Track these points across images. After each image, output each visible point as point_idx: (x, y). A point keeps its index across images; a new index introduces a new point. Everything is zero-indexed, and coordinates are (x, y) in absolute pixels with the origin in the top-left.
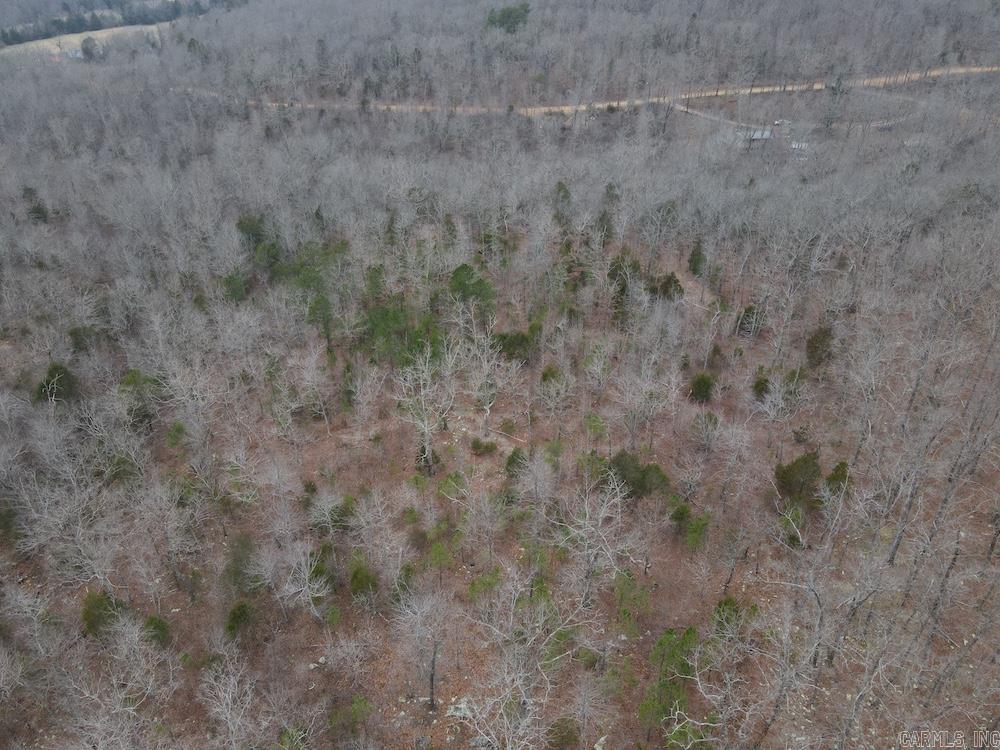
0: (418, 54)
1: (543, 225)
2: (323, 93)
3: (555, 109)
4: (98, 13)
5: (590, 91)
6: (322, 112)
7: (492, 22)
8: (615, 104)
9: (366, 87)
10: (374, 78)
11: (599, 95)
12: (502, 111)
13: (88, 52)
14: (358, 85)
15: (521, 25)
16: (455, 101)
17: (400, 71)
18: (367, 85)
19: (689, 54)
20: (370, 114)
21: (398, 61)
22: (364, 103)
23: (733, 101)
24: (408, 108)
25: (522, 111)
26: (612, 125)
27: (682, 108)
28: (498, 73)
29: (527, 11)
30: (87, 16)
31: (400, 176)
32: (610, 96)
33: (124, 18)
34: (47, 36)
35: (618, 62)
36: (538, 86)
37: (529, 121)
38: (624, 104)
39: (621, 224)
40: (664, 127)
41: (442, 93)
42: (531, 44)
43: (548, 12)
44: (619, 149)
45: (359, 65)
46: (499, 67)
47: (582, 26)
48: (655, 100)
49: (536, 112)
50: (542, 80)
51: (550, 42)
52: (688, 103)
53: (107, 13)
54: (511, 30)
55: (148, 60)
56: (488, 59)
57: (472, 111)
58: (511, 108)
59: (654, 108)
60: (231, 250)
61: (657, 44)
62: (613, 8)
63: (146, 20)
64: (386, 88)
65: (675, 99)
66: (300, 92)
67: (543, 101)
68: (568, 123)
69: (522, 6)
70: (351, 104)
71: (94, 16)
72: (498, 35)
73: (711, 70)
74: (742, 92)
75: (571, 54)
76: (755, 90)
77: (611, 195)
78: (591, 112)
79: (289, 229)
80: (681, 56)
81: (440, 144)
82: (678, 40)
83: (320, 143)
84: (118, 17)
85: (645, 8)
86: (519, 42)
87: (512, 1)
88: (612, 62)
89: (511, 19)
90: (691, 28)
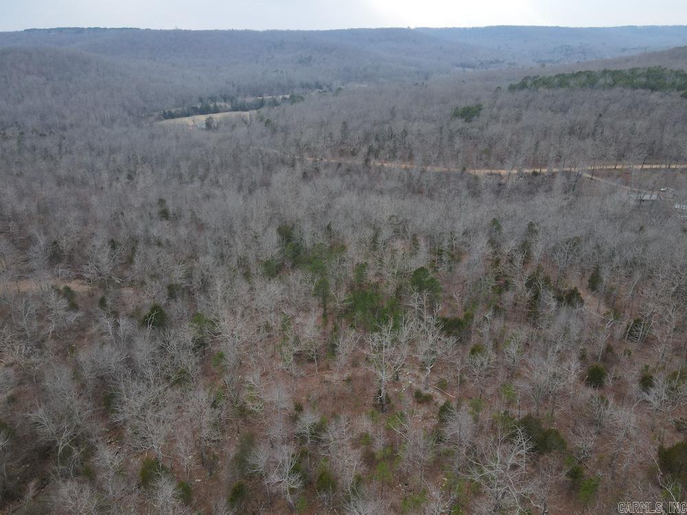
0: (405, 133)
1: (480, 246)
2: (342, 153)
3: (494, 171)
4: (218, 104)
5: (521, 161)
6: (340, 165)
7: (456, 115)
8: (538, 170)
9: (370, 151)
10: (375, 145)
11: (527, 163)
12: (458, 171)
13: (209, 125)
14: (364, 149)
15: (475, 117)
16: (426, 162)
17: (392, 142)
18: (370, 150)
19: (595, 140)
20: (370, 168)
21: (392, 136)
22: (367, 161)
23: (627, 173)
24: (396, 166)
25: (472, 171)
26: (535, 184)
27: (588, 176)
28: (457, 146)
29: (480, 109)
30: (212, 105)
31: (385, 207)
32: (534, 165)
33: (232, 107)
34: (188, 115)
35: (542, 143)
36: (484, 156)
37: (476, 178)
38: (544, 170)
39: (538, 251)
40: (574, 186)
41: (418, 158)
42: (481, 129)
43: (495, 110)
44: (540, 199)
45: (366, 139)
46: (458, 143)
47: (518, 120)
48: (568, 169)
49: (482, 173)
50: (488, 152)
51: (494, 129)
52: (593, 173)
53: (223, 104)
54: (468, 120)
55: (241, 131)
56: (451, 138)
57: (437, 169)
58: (464, 169)
59: (568, 175)
60: (271, 244)
61: (572, 132)
62: (540, 109)
63: (244, 109)
64: (382, 152)
65: (583, 169)
66: (328, 152)
67: (487, 166)
68: (503, 181)
69: (477, 106)
70: (359, 161)
71: (215, 106)
72: (459, 123)
73: (612, 151)
74: (635, 167)
75: (509, 136)
76: (645, 167)
77: (531, 229)
78: (521, 175)
79: (309, 235)
80: (589, 141)
81: (414, 188)
82: (587, 130)
83: (336, 183)
84: (229, 106)
85: (564, 109)
86: (473, 128)
87: (471, 103)
88: (538, 143)
89: (468, 114)
90: (597, 123)
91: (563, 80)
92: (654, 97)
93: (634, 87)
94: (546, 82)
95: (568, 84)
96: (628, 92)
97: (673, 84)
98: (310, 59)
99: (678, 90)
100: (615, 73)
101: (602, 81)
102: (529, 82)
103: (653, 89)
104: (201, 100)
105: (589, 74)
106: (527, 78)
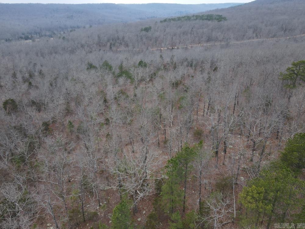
0: (123, 38)
2: (100, 46)
5: (167, 44)
7: (142, 30)
10: (113, 43)
11: (169, 45)
14: (109, 44)
15: (149, 31)
16: (134, 47)
17: (119, 41)
18: (111, 44)
21: (119, 39)
25: (151, 49)
28: (144, 41)
29: (151, 28)
30: (30, 36)
32: (172, 46)
33: (40, 37)
35: (174, 37)
36: (154, 43)
42: (152, 34)
43: (156, 28)
48: (184, 47)
49: (154, 49)
50: (156, 41)
51: (157, 34)
53: (35, 35)
54: (147, 32)
56: (142, 38)
58: (148, 48)
61: (184, 34)
65: (188, 46)
72: (144, 33)
73: (197, 39)
74: (204, 45)
75: (162, 37)
77: (173, 56)
85: (180, 27)
86: (149, 34)
87: (147, 26)
88: (172, 38)
89: (147, 30)
90: (192, 30)
91: (179, 19)
92: (210, 22)
93: (203, 20)
94: (174, 20)
95: (181, 20)
96: (201, 21)
97: (215, 18)
99: (217, 20)
100: (196, 16)
101: (192, 18)
102: (167, 20)
103: (209, 20)
105: (188, 17)
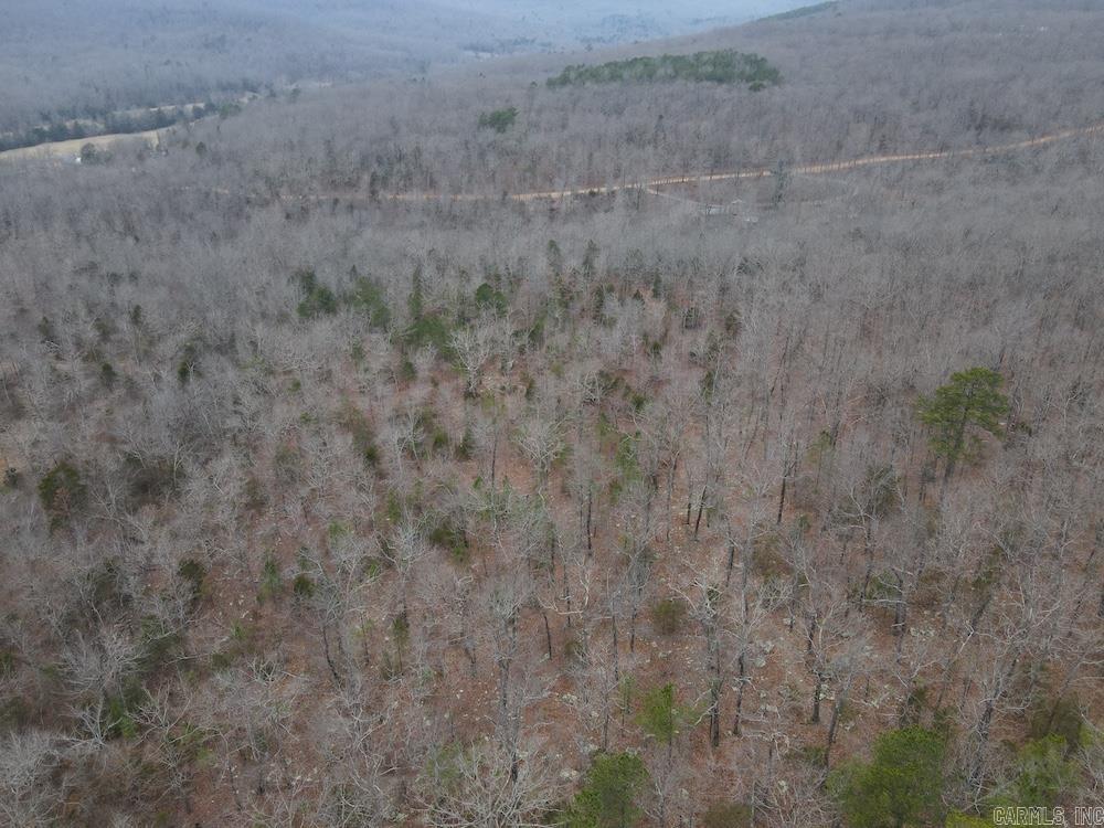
0: (418, 152)
1: (541, 265)
2: (334, 185)
3: (544, 195)
4: (81, 122)
5: (573, 179)
6: (336, 201)
7: (483, 123)
8: (596, 190)
9: (374, 180)
10: (380, 173)
11: (580, 181)
12: (497, 197)
13: (88, 155)
14: (366, 178)
15: (510, 125)
16: (457, 190)
17: (403, 165)
18: (374, 178)
19: (656, 147)
20: (379, 202)
21: (400, 158)
22: (373, 193)
23: (693, 186)
24: (415, 197)
25: (515, 197)
26: (592, 203)
27: (652, 192)
28: (492, 166)
29: (514, 115)
30: (69, 124)
32: (590, 183)
33: (108, 127)
34: (30, 144)
35: (596, 155)
36: (528, 174)
37: (522, 204)
38: (603, 190)
39: (600, 263)
40: (637, 202)
41: (444, 183)
42: (519, 141)
43: (533, 114)
44: (600, 219)
45: (364, 163)
46: (492, 161)
47: (564, 127)
48: (630, 186)
49: (527, 197)
50: (532, 169)
51: (536, 140)
52: (658, 188)
53: (89, 122)
54: (501, 129)
56: (482, 155)
57: (471, 198)
58: (505, 194)
59: (629, 192)
61: (630, 139)
62: (590, 111)
64: (393, 180)
65: (647, 184)
66: (315, 185)
67: (533, 188)
68: (555, 206)
69: (510, 110)
70: (362, 195)
71: (76, 124)
72: (490, 134)
73: (676, 160)
74: (703, 178)
75: (555, 150)
76: (714, 177)
77: (593, 248)
78: (577, 196)
80: (650, 149)
81: (447, 218)
82: (649, 136)
83: (343, 222)
84: (101, 127)
85: (619, 111)
86: (509, 139)
87: (500, 106)
88: (591, 155)
89: (500, 121)
90: (659, 127)
91: (615, 71)
92: (720, 91)
93: (699, 79)
94: (594, 75)
95: (621, 77)
96: (691, 85)
97: (742, 73)
98: (222, 39)
99: (747, 81)
100: (677, 60)
101: (661, 72)
102: (572, 75)
103: (720, 81)
104: (46, 117)
105: (646, 62)
106: (568, 69)
